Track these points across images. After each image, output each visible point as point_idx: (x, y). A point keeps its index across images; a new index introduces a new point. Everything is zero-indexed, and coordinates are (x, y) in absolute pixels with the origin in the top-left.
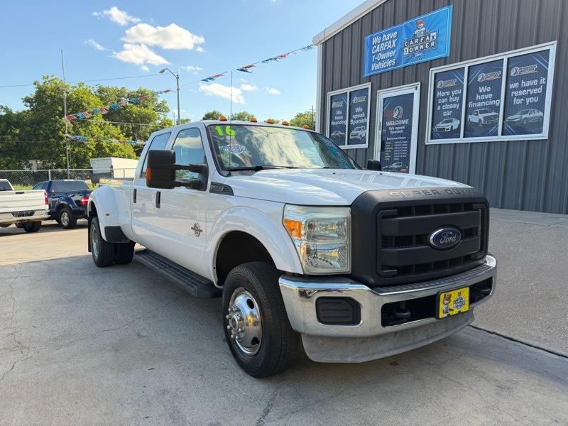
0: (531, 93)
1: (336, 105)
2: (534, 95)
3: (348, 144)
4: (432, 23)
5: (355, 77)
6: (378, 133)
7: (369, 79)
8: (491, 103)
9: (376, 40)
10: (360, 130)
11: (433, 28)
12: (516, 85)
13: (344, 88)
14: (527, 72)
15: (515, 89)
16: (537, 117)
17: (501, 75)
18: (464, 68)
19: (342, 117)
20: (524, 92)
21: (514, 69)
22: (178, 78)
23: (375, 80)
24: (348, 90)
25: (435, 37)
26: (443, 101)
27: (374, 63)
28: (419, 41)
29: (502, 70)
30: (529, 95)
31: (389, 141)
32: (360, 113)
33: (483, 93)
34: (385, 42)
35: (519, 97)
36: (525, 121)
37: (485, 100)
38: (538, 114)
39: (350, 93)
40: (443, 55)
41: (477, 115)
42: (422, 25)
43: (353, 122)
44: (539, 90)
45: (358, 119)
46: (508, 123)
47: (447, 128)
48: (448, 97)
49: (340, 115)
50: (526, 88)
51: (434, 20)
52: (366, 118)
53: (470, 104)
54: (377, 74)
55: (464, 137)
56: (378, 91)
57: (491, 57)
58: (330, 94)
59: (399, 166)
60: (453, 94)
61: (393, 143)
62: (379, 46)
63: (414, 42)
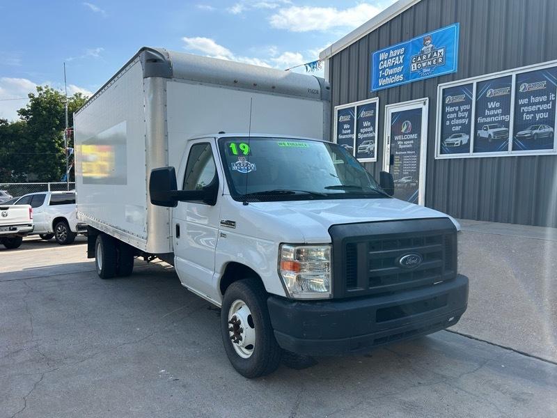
0: (541, 109)
1: (343, 119)
2: (543, 111)
4: (439, 41)
5: (362, 92)
6: (387, 147)
7: (377, 94)
8: (500, 118)
9: (382, 56)
10: (368, 143)
11: (441, 44)
12: (526, 101)
13: (352, 102)
14: (536, 88)
15: (524, 105)
16: (548, 132)
17: (510, 91)
18: (472, 84)
19: (349, 131)
20: (534, 108)
21: (523, 85)
23: (383, 95)
24: (355, 104)
25: (442, 54)
26: (452, 116)
27: (381, 78)
28: (427, 58)
29: (511, 86)
30: (539, 111)
31: (398, 155)
32: (368, 127)
33: (492, 109)
34: (392, 58)
35: (528, 113)
36: (535, 138)
37: (494, 115)
38: (548, 129)
39: (358, 107)
40: (451, 71)
41: (487, 130)
42: (429, 41)
43: (360, 136)
44: (549, 106)
45: (365, 133)
46: (517, 137)
47: (456, 143)
48: (457, 112)
49: (348, 129)
50: (536, 104)
51: (441, 37)
52: (374, 132)
53: (479, 119)
54: (385, 90)
55: (473, 152)
56: (386, 106)
57: (499, 73)
58: (337, 108)
59: (409, 180)
60: (462, 109)
61: (402, 157)
62: (386, 61)
63: (421, 58)
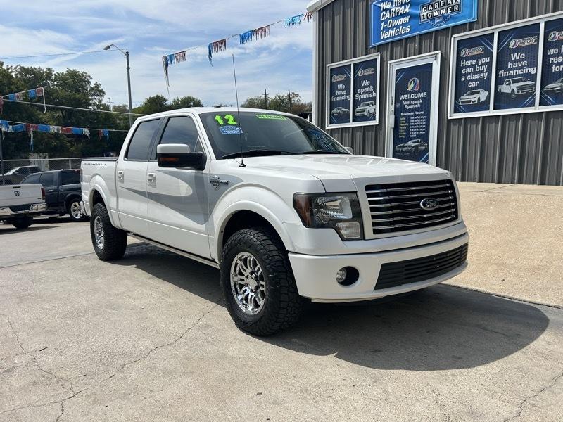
1: (336, 78)
3: (353, 121)
5: (360, 48)
6: (390, 107)
7: (379, 48)
8: (525, 71)
9: (383, 6)
10: (367, 105)
12: (555, 51)
13: (347, 59)
15: (554, 56)
17: (538, 41)
18: (493, 33)
19: (344, 92)
21: (552, 33)
22: (127, 55)
23: (386, 50)
24: (351, 61)
25: (459, 1)
26: (468, 70)
27: (383, 31)
28: (439, 5)
29: (538, 35)
31: (403, 116)
32: (367, 86)
33: (516, 61)
34: (395, 7)
35: (558, 64)
37: (519, 68)
39: (355, 64)
40: (469, 20)
41: (509, 84)
43: (359, 97)
45: (364, 93)
46: (545, 92)
47: (472, 100)
49: (342, 90)
52: (375, 92)
53: (500, 73)
54: (387, 44)
55: (494, 109)
56: (389, 62)
57: (525, 20)
58: (329, 66)
59: (417, 144)
60: (480, 63)
61: (408, 118)
62: (388, 11)
63: (433, 6)
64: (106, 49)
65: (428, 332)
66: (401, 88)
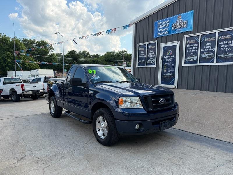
0: (228, 46)
1: (141, 49)
2: (229, 47)
3: (147, 65)
4: (184, 18)
5: (150, 38)
6: (161, 61)
7: (156, 39)
8: (211, 50)
9: (159, 23)
10: (152, 59)
12: (222, 43)
13: (145, 42)
14: (226, 38)
15: (221, 45)
16: (230, 56)
17: (215, 39)
18: (199, 35)
19: (144, 54)
20: (225, 46)
21: (221, 36)
22: (63, 36)
23: (159, 39)
24: (147, 43)
25: (186, 23)
26: (190, 48)
27: (158, 32)
28: (179, 24)
29: (216, 37)
30: (227, 47)
31: (165, 64)
32: (152, 53)
33: (207, 46)
34: (163, 24)
35: (223, 48)
36: (226, 57)
37: (208, 48)
38: (231, 54)
39: (148, 44)
40: (190, 30)
41: (205, 54)
42: (180, 18)
43: (148, 56)
44: (232, 45)
45: (151, 55)
46: (218, 58)
47: (191, 59)
48: (192, 47)
50: (226, 44)
51: (186, 16)
52: (155, 55)
53: (201, 50)
54: (160, 37)
55: (199, 63)
56: (161, 44)
57: (211, 31)
58: (138, 45)
59: (170, 74)
60: (194, 46)
61: (167, 65)
62: (161, 26)
63: (177, 24)
64: (55, 34)
65: (171, 148)
66: (165, 54)
